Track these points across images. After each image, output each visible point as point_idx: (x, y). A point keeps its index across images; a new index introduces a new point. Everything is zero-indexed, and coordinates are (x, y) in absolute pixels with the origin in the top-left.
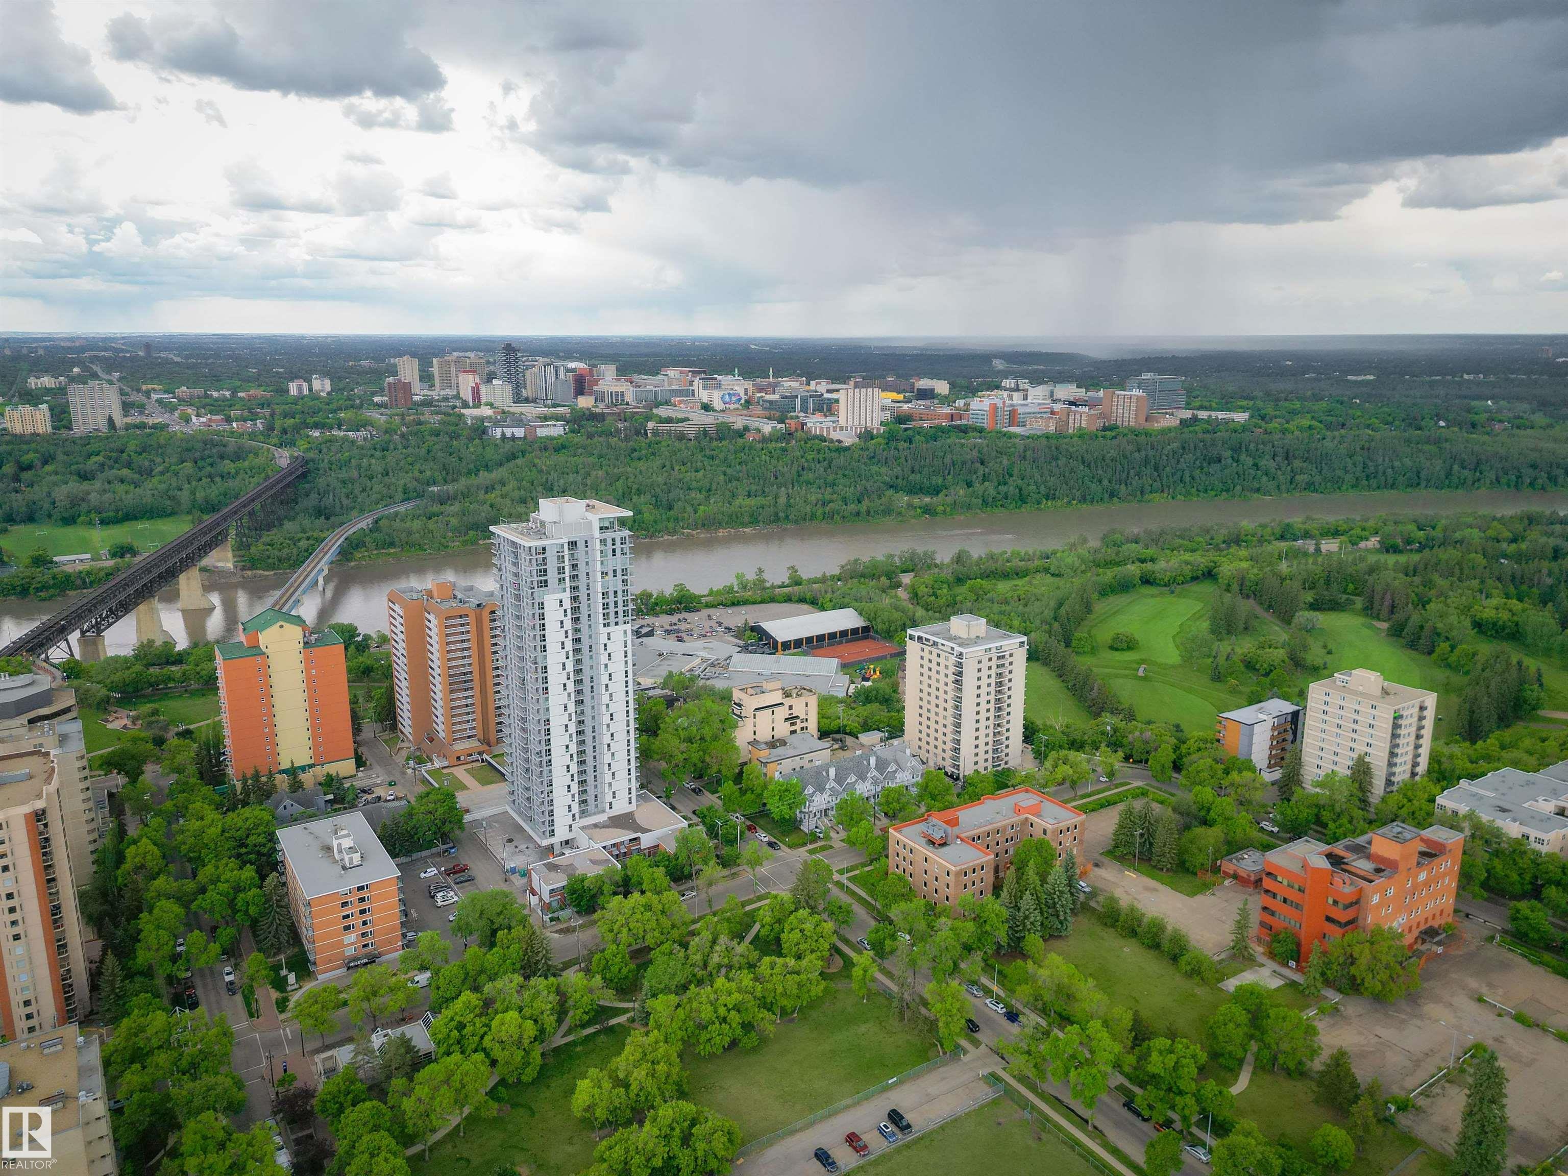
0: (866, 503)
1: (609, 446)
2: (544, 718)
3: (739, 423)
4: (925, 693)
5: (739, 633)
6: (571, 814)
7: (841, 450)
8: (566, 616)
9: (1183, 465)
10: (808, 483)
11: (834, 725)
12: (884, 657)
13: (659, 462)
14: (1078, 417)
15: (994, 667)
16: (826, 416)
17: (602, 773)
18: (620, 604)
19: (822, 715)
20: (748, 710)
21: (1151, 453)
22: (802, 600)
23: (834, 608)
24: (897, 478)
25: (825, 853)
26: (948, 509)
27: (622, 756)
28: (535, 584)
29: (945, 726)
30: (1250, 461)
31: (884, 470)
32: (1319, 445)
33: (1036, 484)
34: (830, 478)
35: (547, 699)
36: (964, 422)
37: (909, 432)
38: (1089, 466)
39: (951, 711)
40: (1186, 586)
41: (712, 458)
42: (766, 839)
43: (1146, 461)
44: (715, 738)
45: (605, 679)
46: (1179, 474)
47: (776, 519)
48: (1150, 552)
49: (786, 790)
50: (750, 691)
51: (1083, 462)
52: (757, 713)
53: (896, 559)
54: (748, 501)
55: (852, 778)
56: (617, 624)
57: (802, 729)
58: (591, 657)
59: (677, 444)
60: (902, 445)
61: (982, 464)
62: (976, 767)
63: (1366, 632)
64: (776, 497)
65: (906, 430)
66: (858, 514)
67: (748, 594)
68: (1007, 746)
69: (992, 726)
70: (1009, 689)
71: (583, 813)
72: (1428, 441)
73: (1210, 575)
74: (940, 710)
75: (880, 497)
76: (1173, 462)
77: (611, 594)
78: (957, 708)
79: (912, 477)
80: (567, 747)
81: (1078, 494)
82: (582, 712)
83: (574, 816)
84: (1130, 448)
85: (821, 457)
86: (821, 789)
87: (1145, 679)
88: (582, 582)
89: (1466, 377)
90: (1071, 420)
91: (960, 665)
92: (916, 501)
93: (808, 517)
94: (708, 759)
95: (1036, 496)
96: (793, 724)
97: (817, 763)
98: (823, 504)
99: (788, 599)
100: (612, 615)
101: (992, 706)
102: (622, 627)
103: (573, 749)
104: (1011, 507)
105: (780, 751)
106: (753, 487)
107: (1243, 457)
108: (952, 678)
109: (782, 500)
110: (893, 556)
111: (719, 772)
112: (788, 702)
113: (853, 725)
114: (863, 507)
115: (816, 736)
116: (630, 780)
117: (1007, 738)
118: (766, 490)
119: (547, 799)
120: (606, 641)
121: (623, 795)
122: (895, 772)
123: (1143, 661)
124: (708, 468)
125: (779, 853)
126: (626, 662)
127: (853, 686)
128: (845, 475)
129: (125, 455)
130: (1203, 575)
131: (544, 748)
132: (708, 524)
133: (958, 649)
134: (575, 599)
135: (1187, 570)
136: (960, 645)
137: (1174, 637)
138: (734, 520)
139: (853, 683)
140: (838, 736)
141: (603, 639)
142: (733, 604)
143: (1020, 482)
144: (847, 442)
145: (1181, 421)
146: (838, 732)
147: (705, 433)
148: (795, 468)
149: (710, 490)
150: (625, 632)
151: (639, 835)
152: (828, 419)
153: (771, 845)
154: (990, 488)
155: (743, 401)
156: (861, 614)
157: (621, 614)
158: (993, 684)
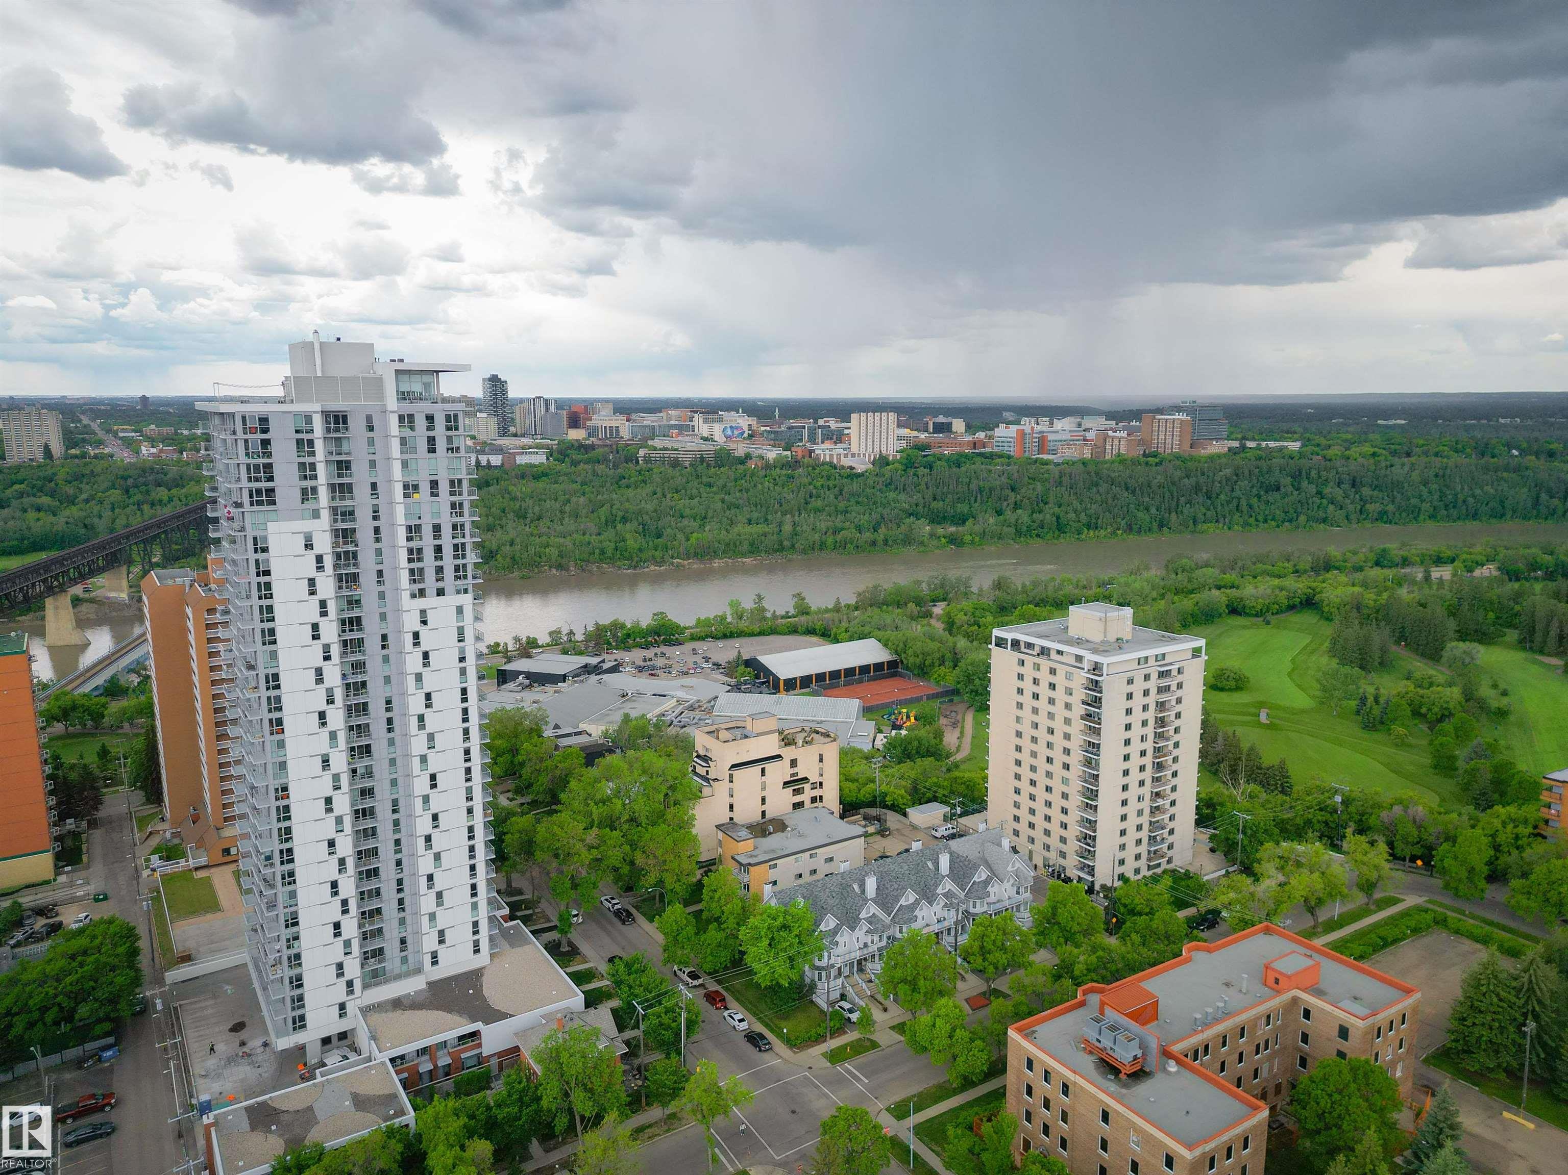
0: (882, 530)
1: (595, 474)
2: (278, 783)
3: (740, 449)
4: (1027, 737)
5: (730, 669)
6: (342, 982)
7: (852, 475)
8: (320, 568)
9: (1237, 493)
10: (817, 511)
11: (865, 793)
12: (918, 700)
13: (649, 489)
14: (1116, 442)
15: (1153, 691)
16: (835, 443)
17: (416, 894)
18: (448, 551)
19: (845, 777)
20: (720, 769)
21: (1202, 479)
22: (810, 632)
23: (851, 639)
24: (917, 505)
25: (861, 1059)
26: (977, 539)
27: (456, 859)
28: (246, 500)
29: (1065, 796)
30: (1313, 489)
31: (902, 497)
32: (1388, 472)
33: (1075, 511)
34: (842, 505)
35: (281, 745)
36: (988, 450)
37: (930, 459)
38: (1133, 492)
39: (1077, 768)
40: (1282, 617)
41: (710, 485)
42: (744, 1026)
43: (1197, 489)
44: (657, 818)
45: (416, 705)
46: (1235, 502)
47: (781, 548)
48: (1232, 577)
49: (785, 927)
50: (724, 735)
51: (1127, 489)
52: (737, 773)
53: (924, 585)
54: (748, 529)
55: (909, 897)
56: (440, 592)
57: (814, 800)
58: (386, 659)
59: (670, 470)
60: (921, 471)
61: (1013, 489)
62: (1119, 870)
63: (1535, 669)
64: (780, 524)
65: (925, 456)
66: (874, 543)
67: (743, 625)
68: (1171, 832)
69: (1148, 797)
70: (1177, 730)
71: (374, 978)
72: (1507, 469)
73: (1309, 603)
74: (1056, 768)
75: (899, 526)
76: (1228, 488)
77: (427, 531)
78: (1088, 763)
79: (934, 505)
80: (332, 844)
81: (1123, 523)
82: (369, 773)
83: (350, 984)
84: (1178, 473)
85: (831, 483)
86: (851, 921)
87: (1270, 727)
88: (362, 500)
89: (1502, 421)
90: (1108, 447)
91: (1095, 686)
92: (940, 531)
93: (817, 546)
94: (639, 859)
95: (1076, 525)
96: (797, 792)
97: (844, 867)
98: (834, 533)
99: (793, 631)
100: (430, 574)
101: (1148, 760)
102: (451, 600)
103: (346, 847)
104: (1049, 536)
105: (774, 841)
106: (755, 515)
107: (1305, 484)
108: (1079, 709)
109: (787, 528)
110: (919, 583)
111: (660, 883)
112: (789, 753)
113: (898, 792)
114: (880, 538)
115: (837, 814)
116: (475, 906)
117: (1172, 818)
118: (769, 517)
119: (286, 953)
120: (417, 627)
121: (460, 936)
122: (987, 882)
123: (1262, 705)
124: (704, 495)
125: (769, 1061)
126: (463, 672)
127: (880, 736)
128: (857, 503)
129: (52, 484)
130: (1301, 603)
131: (275, 846)
132: (704, 553)
133: (1090, 657)
134: (345, 535)
135: (1282, 596)
136: (1095, 651)
137: (1290, 675)
138: (731, 549)
139: (880, 731)
140: (873, 812)
141: (411, 622)
142: (725, 636)
143: (1057, 510)
144: (860, 469)
145: (1230, 449)
146: (872, 804)
147: (702, 459)
148: (802, 493)
149: (705, 518)
150: (460, 610)
151: (478, 1026)
152: (839, 446)
153: (754, 1039)
154: (1023, 516)
155: (746, 435)
156: (886, 645)
157: (449, 572)
158: (1151, 722)
